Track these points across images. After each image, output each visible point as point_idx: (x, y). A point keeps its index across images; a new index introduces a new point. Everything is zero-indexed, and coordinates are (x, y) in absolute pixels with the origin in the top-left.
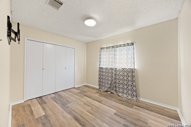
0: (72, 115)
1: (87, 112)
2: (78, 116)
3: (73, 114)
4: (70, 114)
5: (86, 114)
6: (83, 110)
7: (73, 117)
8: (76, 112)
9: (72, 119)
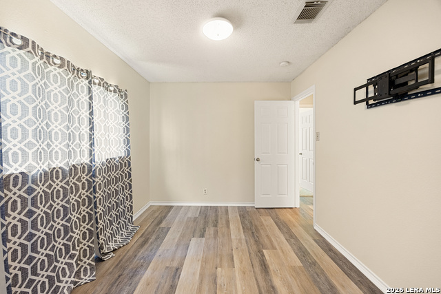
0: (270, 280)
1: (236, 266)
2: (258, 269)
3: (265, 280)
4: (273, 287)
5: (241, 262)
6: (238, 275)
7: (269, 275)
8: (256, 280)
9: (272, 272)
